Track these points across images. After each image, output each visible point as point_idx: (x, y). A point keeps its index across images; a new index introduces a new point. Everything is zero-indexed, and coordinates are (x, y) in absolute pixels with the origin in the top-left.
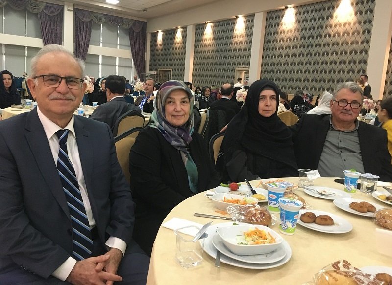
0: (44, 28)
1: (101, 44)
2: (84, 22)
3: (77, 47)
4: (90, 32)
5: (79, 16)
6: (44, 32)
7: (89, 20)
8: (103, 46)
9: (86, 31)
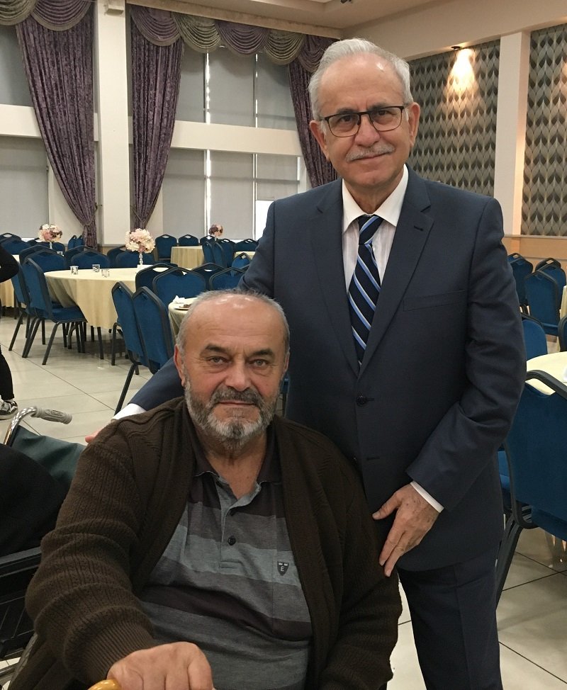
0: (37, 73)
1: (208, 115)
2: (158, 47)
3: (139, 127)
4: (177, 78)
5: (141, 27)
6: (39, 84)
7: (171, 41)
8: (213, 121)
9: (165, 75)
